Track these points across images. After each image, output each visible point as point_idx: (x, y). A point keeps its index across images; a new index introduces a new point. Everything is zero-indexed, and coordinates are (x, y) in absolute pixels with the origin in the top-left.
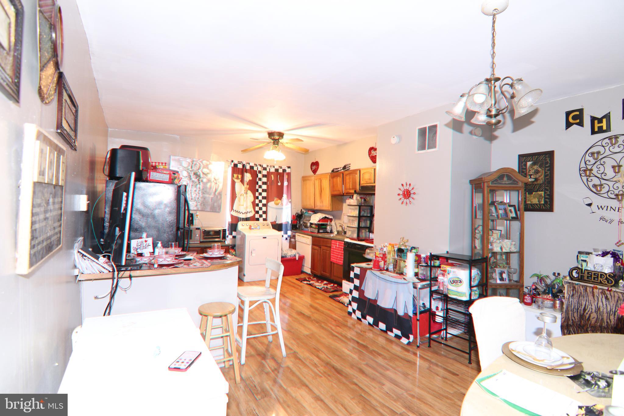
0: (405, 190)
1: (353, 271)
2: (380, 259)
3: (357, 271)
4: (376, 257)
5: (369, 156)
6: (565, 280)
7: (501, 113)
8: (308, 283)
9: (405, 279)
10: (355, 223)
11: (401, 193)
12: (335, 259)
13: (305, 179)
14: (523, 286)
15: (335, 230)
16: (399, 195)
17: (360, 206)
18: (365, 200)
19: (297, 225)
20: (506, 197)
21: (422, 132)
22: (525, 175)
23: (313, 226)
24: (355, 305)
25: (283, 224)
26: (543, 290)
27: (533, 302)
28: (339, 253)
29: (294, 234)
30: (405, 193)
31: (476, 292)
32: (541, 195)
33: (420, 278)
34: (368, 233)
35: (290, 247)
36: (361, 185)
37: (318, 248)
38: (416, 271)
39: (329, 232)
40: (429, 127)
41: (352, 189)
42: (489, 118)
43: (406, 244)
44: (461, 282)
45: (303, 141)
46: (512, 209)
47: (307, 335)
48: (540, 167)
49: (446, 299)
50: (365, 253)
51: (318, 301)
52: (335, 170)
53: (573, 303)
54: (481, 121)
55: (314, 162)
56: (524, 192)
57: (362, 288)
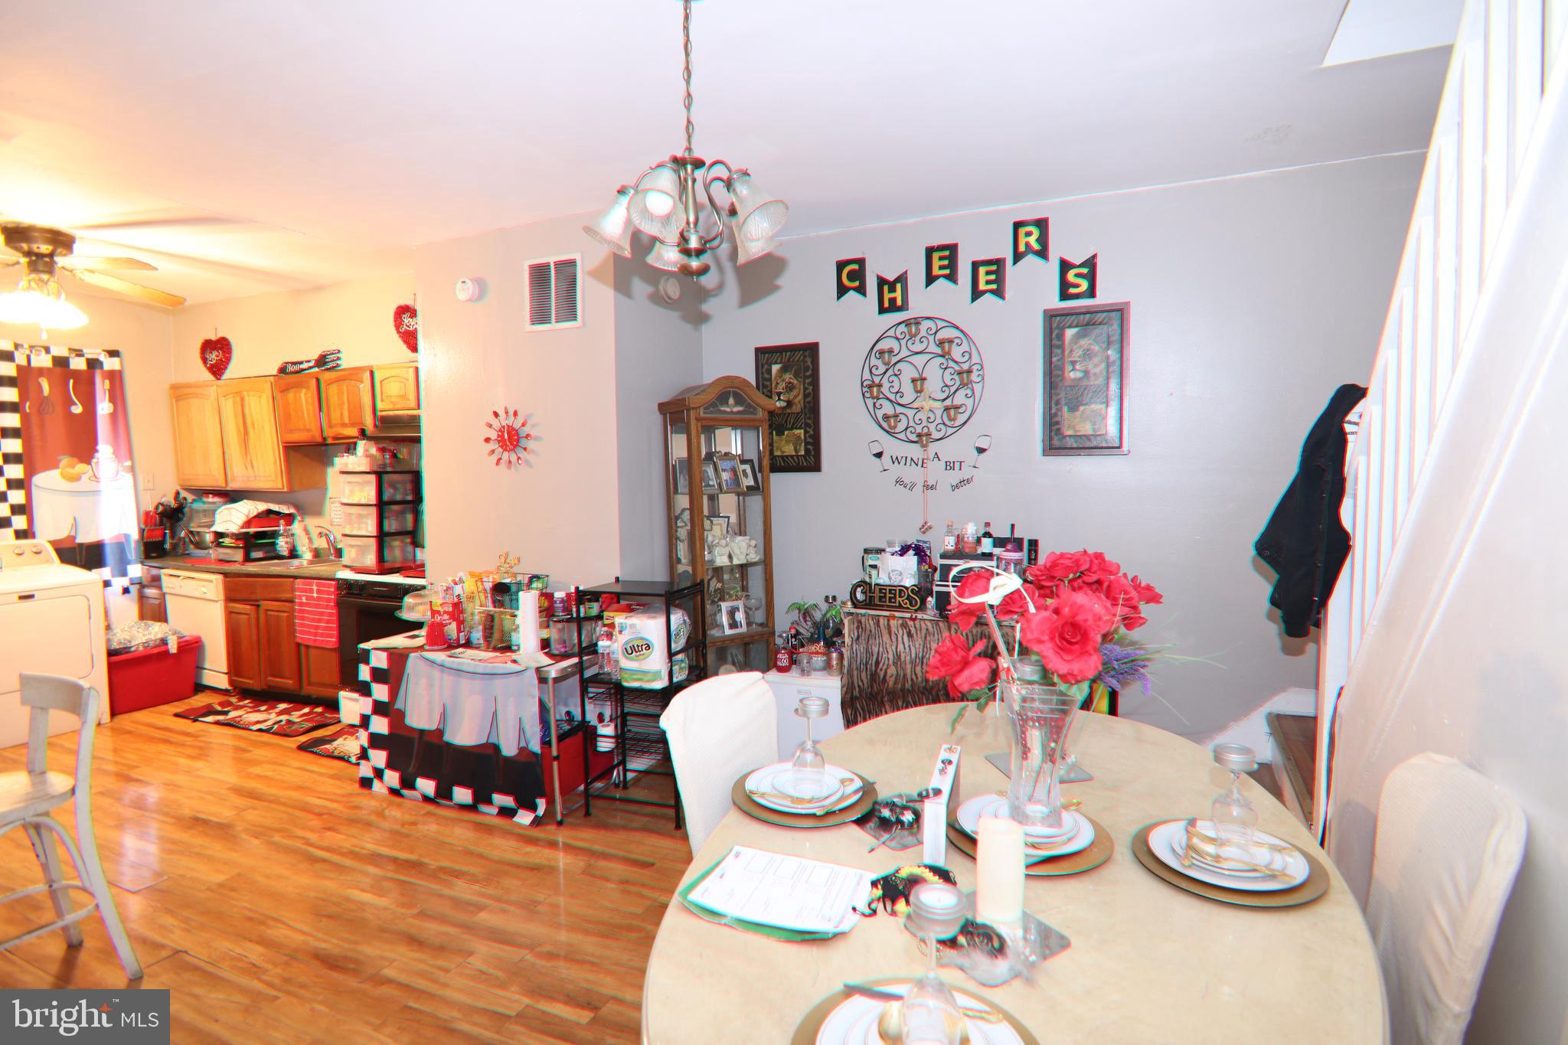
0: (504, 427)
1: (367, 662)
2: (446, 617)
3: (379, 660)
4: (434, 613)
5: (398, 332)
6: (847, 610)
7: (710, 248)
8: (221, 718)
9: (514, 662)
10: (367, 524)
11: (494, 435)
12: (309, 633)
13: (179, 393)
14: (774, 633)
15: (304, 549)
16: (487, 440)
17: (379, 474)
18: (394, 456)
19: (163, 542)
20: (732, 442)
21: (539, 274)
22: (769, 394)
23: (227, 541)
24: (379, 757)
25: (107, 542)
26: (808, 635)
27: (793, 662)
28: (322, 614)
29: (154, 572)
30: (503, 435)
31: (683, 665)
32: (799, 437)
33: (556, 652)
34: (410, 548)
35: (142, 617)
36: (379, 414)
37: (248, 607)
38: (545, 636)
39: (286, 553)
40: (556, 264)
41: (352, 425)
42: (685, 258)
43: (515, 570)
44: (648, 647)
45: (156, 269)
46: (747, 468)
47: (221, 885)
48: (796, 376)
49: (618, 692)
50: (400, 608)
51: (256, 770)
52: (290, 368)
53: (859, 654)
54: (668, 263)
55: (214, 338)
56: (767, 431)
57: (399, 705)
